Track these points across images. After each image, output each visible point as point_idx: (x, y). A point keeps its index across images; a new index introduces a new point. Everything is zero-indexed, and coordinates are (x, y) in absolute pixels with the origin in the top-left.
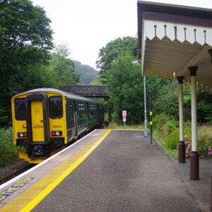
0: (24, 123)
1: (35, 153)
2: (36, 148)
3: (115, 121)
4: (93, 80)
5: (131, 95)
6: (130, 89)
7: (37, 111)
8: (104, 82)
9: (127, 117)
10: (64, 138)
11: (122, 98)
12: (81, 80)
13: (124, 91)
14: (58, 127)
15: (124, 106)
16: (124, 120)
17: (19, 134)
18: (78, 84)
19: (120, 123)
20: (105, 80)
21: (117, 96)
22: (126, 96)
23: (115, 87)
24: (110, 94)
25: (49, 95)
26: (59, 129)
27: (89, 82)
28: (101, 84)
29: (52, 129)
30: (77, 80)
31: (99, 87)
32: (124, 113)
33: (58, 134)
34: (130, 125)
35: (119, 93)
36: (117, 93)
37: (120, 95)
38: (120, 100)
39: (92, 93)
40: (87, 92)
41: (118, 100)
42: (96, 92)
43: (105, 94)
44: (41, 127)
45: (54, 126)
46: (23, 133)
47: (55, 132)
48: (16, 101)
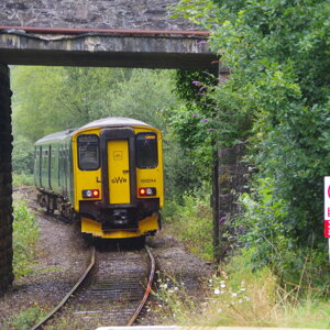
0: (98, 173)
1: (117, 222)
2: (117, 213)
3: (263, 258)
10: (158, 199)
17: (84, 192)
21: (283, 53)
24: (225, 37)
25: (137, 131)
26: (152, 185)
29: (141, 185)
33: (149, 192)
35: (301, 28)
36: (277, 30)
37: (306, 43)
38: (304, 92)
39: (71, 27)
40: (36, 21)
41: (292, 91)
42: (109, 22)
43: (185, 37)
44: (125, 181)
45: (143, 181)
46: (93, 191)
47: (145, 189)
48: (80, 140)
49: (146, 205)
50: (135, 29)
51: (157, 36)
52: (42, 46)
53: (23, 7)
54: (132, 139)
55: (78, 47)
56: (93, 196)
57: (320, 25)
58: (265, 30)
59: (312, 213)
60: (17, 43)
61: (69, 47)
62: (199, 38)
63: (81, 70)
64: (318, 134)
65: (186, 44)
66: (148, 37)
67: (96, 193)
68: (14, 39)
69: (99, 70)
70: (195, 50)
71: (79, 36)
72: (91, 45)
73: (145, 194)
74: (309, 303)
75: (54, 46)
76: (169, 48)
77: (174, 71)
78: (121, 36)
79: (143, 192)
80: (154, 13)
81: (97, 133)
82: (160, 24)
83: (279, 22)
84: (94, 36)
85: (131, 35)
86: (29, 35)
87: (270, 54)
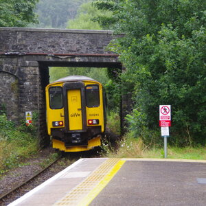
0: (62, 111)
1: (73, 141)
2: (74, 136)
3: (138, 135)
4: (74, 15)
5: (186, 59)
6: (179, 43)
7: (74, 100)
8: (106, 22)
9: (172, 124)
10: (100, 126)
11: (159, 68)
12: (37, 14)
13: (164, 48)
14: (94, 115)
15: (164, 93)
16: (165, 131)
17: (54, 123)
18: (31, 26)
19: (153, 140)
20: (109, 14)
21: (145, 62)
22: (168, 63)
23: (138, 36)
24: (124, 56)
25: (86, 84)
26: (96, 118)
27: (62, 22)
28: (98, 28)
29: (89, 118)
30: (28, 16)
31: (93, 36)
32: (165, 112)
33: (95, 122)
34: (182, 145)
35: (151, 53)
36: (142, 54)
37: (153, 58)
38: (152, 75)
39: (70, 53)
40: (58, 51)
41: (148, 75)
42: (83, 51)
43: (110, 56)
44: (79, 115)
45: (91, 115)
46: (59, 122)
47: (92, 120)
48: (51, 90)
49: (93, 131)
50: (93, 54)
51: (100, 56)
52: (60, 60)
53: (53, 47)
54: (83, 89)
55: (73, 60)
56: (59, 125)
57: (157, 52)
58: (138, 54)
59: (155, 118)
60: (51, 59)
61: (69, 60)
62: (115, 57)
63: (73, 68)
64: (157, 90)
65: (110, 59)
66: (97, 56)
67: (61, 123)
68: (50, 58)
69: (80, 68)
70: (114, 61)
71: (73, 57)
72: (77, 60)
73: (92, 124)
74: (154, 150)
75: (65, 60)
76: (104, 60)
77: (106, 68)
78: (88, 56)
79: (90, 122)
80: (99, 48)
81: (61, 85)
82: (101, 52)
83: (143, 51)
84: (78, 56)
85: (91, 56)
86: (55, 56)
87: (140, 62)
